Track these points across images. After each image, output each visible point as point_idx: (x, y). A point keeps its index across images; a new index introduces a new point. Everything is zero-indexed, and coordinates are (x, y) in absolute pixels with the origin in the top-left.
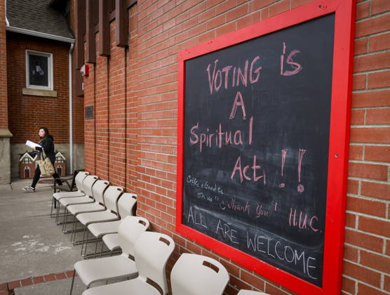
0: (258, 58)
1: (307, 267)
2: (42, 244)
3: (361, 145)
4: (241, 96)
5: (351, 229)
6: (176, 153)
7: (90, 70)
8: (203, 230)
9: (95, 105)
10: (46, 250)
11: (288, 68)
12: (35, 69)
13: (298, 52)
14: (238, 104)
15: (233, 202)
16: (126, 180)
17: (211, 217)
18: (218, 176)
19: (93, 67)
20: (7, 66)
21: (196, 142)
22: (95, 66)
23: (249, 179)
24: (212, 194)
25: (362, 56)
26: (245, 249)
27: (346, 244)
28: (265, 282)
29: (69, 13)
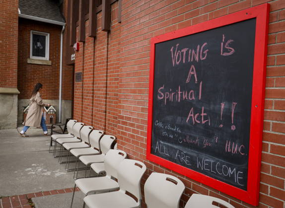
0: (206, 44)
1: (237, 178)
2: (46, 170)
3: (272, 99)
4: (194, 68)
5: (266, 153)
6: (148, 105)
7: (80, 46)
8: (166, 157)
9: (83, 72)
10: (49, 174)
11: (225, 50)
12: (36, 44)
13: (232, 41)
14: (192, 73)
15: (188, 137)
16: (105, 125)
17: (172, 148)
18: (178, 120)
19: (83, 45)
20: (18, 42)
21: (162, 98)
22: (84, 44)
23: (199, 122)
24: (173, 133)
25: (273, 45)
26: (196, 169)
27: (262, 162)
28: (209, 190)
29: (62, 4)
